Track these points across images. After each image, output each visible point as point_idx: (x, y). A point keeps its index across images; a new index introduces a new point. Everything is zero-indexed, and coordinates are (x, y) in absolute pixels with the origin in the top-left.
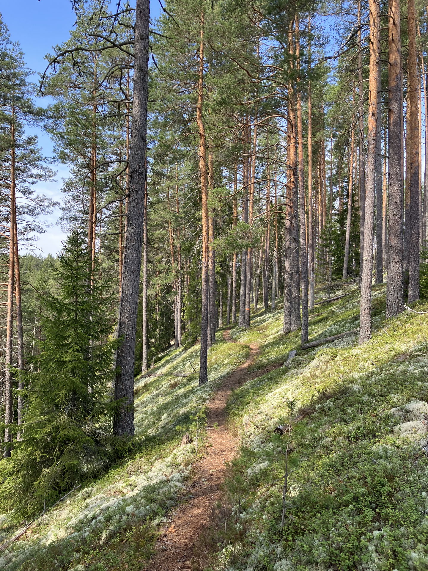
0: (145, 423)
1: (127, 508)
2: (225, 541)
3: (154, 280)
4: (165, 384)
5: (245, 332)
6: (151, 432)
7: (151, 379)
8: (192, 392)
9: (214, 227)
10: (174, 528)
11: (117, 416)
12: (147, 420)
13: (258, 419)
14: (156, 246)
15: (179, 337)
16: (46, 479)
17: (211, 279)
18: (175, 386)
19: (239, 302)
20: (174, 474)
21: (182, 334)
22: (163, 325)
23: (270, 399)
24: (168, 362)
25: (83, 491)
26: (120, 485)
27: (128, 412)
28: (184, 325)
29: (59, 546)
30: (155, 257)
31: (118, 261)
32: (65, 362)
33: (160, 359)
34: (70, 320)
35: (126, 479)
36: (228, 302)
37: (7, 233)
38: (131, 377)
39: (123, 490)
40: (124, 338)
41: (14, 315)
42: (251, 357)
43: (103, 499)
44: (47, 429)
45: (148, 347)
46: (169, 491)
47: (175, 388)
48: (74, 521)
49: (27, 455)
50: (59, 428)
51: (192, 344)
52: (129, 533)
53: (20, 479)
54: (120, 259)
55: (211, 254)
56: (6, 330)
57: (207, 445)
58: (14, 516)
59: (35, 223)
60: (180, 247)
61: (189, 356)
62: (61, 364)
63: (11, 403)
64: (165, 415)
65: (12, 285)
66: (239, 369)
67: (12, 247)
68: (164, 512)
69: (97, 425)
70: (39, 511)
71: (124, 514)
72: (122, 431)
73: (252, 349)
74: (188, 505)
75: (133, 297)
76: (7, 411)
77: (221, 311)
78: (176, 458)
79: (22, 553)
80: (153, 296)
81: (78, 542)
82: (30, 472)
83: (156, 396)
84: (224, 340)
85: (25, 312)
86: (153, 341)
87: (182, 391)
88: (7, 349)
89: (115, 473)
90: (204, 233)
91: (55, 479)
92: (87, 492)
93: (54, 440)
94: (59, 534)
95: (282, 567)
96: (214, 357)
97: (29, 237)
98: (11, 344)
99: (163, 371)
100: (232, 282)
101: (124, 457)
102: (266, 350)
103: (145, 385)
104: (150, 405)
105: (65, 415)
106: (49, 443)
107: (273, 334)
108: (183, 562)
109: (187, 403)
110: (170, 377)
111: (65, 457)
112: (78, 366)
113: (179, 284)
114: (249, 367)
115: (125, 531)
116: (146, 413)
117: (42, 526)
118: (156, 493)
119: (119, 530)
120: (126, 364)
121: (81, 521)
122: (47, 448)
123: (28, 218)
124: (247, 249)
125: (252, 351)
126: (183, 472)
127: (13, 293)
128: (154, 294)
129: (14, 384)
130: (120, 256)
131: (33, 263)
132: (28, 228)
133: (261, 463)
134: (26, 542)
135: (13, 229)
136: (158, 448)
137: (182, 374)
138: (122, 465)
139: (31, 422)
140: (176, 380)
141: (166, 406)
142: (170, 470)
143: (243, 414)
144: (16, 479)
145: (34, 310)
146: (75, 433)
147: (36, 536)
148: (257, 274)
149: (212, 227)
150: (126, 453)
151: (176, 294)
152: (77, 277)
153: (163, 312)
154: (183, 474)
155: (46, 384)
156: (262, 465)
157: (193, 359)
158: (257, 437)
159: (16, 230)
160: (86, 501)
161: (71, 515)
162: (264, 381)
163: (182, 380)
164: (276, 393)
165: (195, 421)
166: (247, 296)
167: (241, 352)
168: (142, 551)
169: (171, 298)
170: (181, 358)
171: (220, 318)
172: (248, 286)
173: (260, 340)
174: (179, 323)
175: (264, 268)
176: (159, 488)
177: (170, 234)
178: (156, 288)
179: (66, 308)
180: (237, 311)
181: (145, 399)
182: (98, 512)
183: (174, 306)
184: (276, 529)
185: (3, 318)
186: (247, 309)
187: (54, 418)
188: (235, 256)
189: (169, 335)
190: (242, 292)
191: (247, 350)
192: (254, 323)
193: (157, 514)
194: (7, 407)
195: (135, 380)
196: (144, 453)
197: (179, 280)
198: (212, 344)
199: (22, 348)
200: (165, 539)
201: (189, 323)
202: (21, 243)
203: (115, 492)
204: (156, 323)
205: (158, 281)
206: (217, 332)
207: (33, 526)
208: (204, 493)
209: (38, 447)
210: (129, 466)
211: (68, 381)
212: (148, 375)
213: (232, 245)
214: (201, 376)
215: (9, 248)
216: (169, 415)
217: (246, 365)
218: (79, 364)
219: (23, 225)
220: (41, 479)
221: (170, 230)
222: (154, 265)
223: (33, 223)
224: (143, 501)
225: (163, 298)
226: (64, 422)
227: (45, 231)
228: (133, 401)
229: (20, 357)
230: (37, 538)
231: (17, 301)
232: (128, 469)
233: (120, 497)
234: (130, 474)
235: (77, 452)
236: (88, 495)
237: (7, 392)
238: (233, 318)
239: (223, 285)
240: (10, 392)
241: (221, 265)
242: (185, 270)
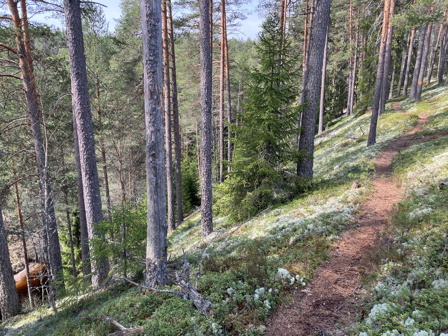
0: (321, 170)
1: (308, 225)
2: (387, 259)
3: (332, 57)
4: (337, 143)
5: (415, 104)
6: (326, 177)
7: (325, 139)
8: (361, 150)
9: (395, 3)
10: (345, 244)
11: (300, 163)
12: (322, 169)
13: (422, 175)
14: (336, 26)
15: (351, 106)
16: (250, 199)
17: (387, 55)
18: (345, 145)
19: (412, 77)
20: (344, 209)
21: (353, 104)
22: (338, 96)
23: (436, 160)
24: (340, 126)
25: (275, 210)
26: (302, 210)
27: (308, 160)
28: (356, 96)
29: (261, 241)
30: (334, 37)
31: (303, 41)
32: (263, 120)
33: (333, 124)
34: (267, 88)
35: (306, 207)
36: (401, 77)
37: (219, 21)
38: (312, 134)
39: (304, 214)
40: (308, 103)
41: (224, 86)
42: (419, 125)
43: (289, 217)
44: (250, 167)
45: (324, 114)
46: (341, 219)
47: (345, 147)
48: (270, 228)
49: (237, 182)
50: (258, 167)
51: (363, 113)
52: (311, 241)
53: (233, 197)
54: (305, 39)
55: (389, 30)
56: (219, 97)
57: (373, 191)
58: (230, 219)
59: (239, 11)
60: (359, 26)
61: (359, 123)
62: (260, 121)
63: (223, 149)
64: (337, 166)
65: (223, 62)
66: (406, 135)
67: (222, 32)
68: (337, 232)
69: (285, 168)
70: (245, 218)
71: (306, 229)
72: (304, 174)
73: (420, 119)
74: (356, 231)
75: (317, 69)
76: (221, 154)
77: (392, 85)
78: (347, 197)
79: (236, 241)
80: (331, 72)
81: (273, 240)
82: (239, 193)
83: (330, 152)
84: (393, 110)
85: (232, 84)
86: (328, 109)
87: (352, 149)
88: (220, 111)
89: (298, 202)
90: (386, 9)
91: (255, 200)
92: (277, 212)
93: (254, 174)
94: (260, 234)
95: (439, 284)
96: (382, 124)
97: (234, 24)
98: (223, 107)
99: (336, 133)
100: (407, 58)
101: (304, 192)
102: (435, 120)
103: (320, 143)
104: (324, 158)
105: (263, 158)
106: (251, 176)
107: (444, 106)
108: (352, 266)
109: (356, 159)
110: (341, 138)
111: (262, 186)
112: (272, 123)
113: (355, 60)
114: (416, 133)
115: (307, 240)
116: (321, 163)
117: (248, 228)
118: (331, 218)
119: (303, 238)
120: (309, 124)
121: (275, 229)
122: (250, 179)
123: (234, 7)
124: (427, 24)
125: (421, 121)
126: (352, 208)
127: (224, 69)
128: (332, 69)
129: (225, 136)
130: (305, 37)
131: (237, 46)
132: (234, 16)
133: (423, 209)
134: (238, 235)
135: (223, 17)
136: (332, 188)
137: (353, 137)
138: (303, 197)
139: (239, 161)
140: (347, 141)
141: (338, 160)
142: (341, 205)
143: (408, 170)
144: (231, 196)
145: (238, 82)
146: (269, 171)
147: (244, 233)
148: (434, 49)
149: (393, 3)
150: (306, 189)
151: (352, 69)
152: (273, 53)
153: (338, 85)
154: (352, 209)
155: (249, 135)
156: (425, 211)
157: (363, 125)
158: (421, 189)
159: (225, 18)
160: (277, 217)
161: (267, 224)
162: (431, 145)
163: (352, 141)
164: (443, 156)
165: (366, 171)
166: (422, 70)
167: (409, 121)
168: (320, 254)
169: (346, 72)
170: (352, 123)
171: (391, 91)
172: (424, 60)
173: (429, 111)
174: (352, 95)
175: (442, 43)
176: (333, 216)
177: (351, 14)
178: (334, 64)
179: (265, 78)
180: (409, 84)
181: (320, 153)
182: (287, 225)
183: (349, 81)
184: (436, 257)
185: (217, 88)
186: (420, 83)
187: (255, 159)
188: (413, 32)
189: (342, 105)
190: (416, 66)
191: (416, 119)
192: (426, 95)
193: (331, 233)
194: (221, 151)
195: (315, 137)
196: (320, 191)
197: (355, 57)
198: (381, 113)
199: (230, 110)
200: (337, 250)
201: (361, 95)
202: (229, 30)
203: (298, 215)
204: (331, 94)
205: (336, 58)
206: (387, 103)
207: (242, 227)
208: (369, 224)
209: (244, 178)
210: (308, 198)
211: (265, 134)
212: (324, 135)
213: (412, 20)
214: (370, 139)
215: (220, 33)
216: (340, 166)
217: (413, 132)
218: (274, 122)
219: (230, 14)
220: (246, 198)
221: (351, 9)
222: (333, 43)
223: (238, 11)
224: (320, 222)
225: (339, 73)
226: (262, 162)
227: (246, 18)
228: (313, 153)
229: (229, 117)
230: (246, 234)
231: (226, 75)
232: (308, 200)
233: (302, 218)
234: (309, 204)
235: (270, 184)
236: (278, 213)
237: (221, 141)
238: (403, 92)
239: (398, 61)
240: (223, 141)
241: (398, 41)
242: (361, 47)
